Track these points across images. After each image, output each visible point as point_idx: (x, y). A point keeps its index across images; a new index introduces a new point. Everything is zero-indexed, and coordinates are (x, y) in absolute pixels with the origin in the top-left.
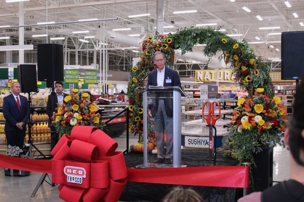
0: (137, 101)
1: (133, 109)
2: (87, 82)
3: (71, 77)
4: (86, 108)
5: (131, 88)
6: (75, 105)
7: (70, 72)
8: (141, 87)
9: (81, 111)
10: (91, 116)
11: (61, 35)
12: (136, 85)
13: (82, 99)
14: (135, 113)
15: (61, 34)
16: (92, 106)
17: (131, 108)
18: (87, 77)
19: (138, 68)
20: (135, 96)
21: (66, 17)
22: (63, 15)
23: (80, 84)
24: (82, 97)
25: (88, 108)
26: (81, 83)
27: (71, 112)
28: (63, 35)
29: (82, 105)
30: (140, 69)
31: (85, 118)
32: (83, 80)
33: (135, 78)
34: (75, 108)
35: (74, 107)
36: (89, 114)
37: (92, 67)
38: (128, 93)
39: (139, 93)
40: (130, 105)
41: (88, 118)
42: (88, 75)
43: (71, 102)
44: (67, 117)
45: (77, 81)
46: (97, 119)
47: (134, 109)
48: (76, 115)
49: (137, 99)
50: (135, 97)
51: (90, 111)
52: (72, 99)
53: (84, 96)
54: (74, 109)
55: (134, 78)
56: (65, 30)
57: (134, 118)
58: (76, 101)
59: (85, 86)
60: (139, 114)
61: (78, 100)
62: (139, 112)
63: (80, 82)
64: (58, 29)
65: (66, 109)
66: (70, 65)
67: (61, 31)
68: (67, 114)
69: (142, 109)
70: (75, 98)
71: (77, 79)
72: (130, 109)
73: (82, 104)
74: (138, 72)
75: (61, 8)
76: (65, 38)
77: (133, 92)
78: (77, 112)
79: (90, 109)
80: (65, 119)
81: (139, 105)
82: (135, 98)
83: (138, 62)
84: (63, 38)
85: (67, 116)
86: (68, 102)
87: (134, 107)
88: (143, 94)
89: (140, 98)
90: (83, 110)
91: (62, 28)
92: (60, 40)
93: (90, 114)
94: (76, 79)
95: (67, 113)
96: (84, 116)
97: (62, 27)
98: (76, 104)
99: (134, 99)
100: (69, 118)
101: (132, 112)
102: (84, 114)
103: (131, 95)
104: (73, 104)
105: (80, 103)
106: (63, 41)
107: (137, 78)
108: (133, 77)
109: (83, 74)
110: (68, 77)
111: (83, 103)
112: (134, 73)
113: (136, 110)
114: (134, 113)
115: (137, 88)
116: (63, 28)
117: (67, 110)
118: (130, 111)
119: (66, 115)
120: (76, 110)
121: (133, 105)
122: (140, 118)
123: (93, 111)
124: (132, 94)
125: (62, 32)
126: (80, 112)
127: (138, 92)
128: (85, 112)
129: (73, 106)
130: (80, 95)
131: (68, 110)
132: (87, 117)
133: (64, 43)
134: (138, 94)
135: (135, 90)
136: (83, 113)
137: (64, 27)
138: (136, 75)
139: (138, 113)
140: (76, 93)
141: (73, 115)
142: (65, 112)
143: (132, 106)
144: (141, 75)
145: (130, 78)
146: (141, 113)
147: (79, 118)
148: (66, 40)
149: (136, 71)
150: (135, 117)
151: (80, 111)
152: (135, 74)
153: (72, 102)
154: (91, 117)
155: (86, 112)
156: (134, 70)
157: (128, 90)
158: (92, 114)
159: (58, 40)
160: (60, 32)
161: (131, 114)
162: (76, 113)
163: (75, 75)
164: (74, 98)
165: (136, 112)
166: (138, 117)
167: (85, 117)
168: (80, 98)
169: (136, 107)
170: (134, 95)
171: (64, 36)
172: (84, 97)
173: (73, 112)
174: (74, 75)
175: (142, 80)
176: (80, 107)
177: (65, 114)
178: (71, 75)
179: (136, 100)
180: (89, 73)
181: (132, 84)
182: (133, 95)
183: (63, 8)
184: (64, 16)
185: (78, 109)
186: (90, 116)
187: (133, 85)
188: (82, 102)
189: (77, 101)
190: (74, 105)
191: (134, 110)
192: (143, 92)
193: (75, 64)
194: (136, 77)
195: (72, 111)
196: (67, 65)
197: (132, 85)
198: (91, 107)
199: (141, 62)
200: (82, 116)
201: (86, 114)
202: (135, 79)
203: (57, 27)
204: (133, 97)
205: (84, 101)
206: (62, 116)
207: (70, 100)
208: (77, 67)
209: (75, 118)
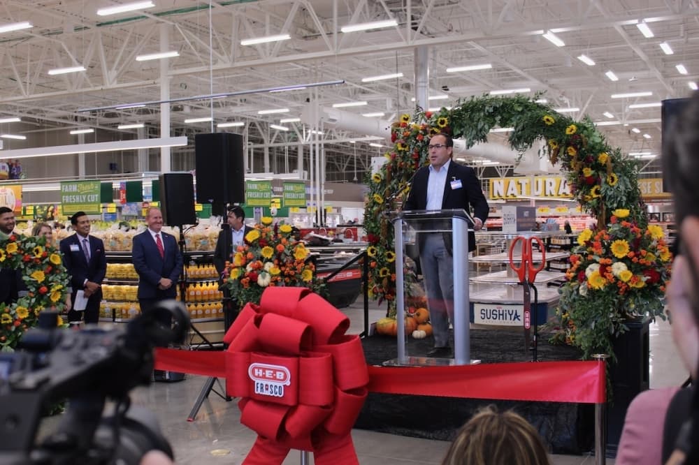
0: (382, 238)
1: (375, 254)
2: (287, 203)
3: (258, 195)
4: (288, 253)
5: (371, 214)
6: (267, 247)
7: (255, 187)
8: (391, 212)
9: (278, 259)
10: (297, 267)
11: (237, 117)
12: (381, 208)
13: (280, 236)
14: (379, 261)
15: (237, 115)
16: (299, 249)
17: (372, 251)
18: (288, 195)
19: (383, 175)
20: (377, 231)
21: (248, 85)
22: (241, 81)
23: (274, 209)
24: (279, 232)
25: (292, 253)
26: (276, 206)
27: (260, 262)
29: (280, 247)
30: (387, 178)
31: (286, 272)
32: (278, 200)
33: (377, 194)
34: (267, 252)
35: (264, 252)
36: (293, 263)
37: (296, 176)
38: (365, 223)
39: (387, 223)
40: (370, 246)
41: (291, 272)
42: (289, 192)
43: (259, 242)
44: (252, 271)
45: (267, 203)
46: (308, 273)
47: (377, 253)
48: (269, 267)
49: (383, 235)
50: (379, 231)
51: (294, 258)
52: (261, 236)
53: (283, 231)
54: (264, 255)
55: (375, 196)
56: (244, 108)
57: (377, 270)
58: (268, 239)
59: (283, 212)
60: (386, 263)
61: (272, 239)
62: (387, 259)
63: (274, 204)
64: (232, 108)
65: (249, 255)
66: (254, 172)
67: (236, 110)
69: (393, 254)
70: (266, 235)
71: (268, 199)
72: (369, 254)
73: (280, 245)
74: (384, 183)
75: (236, 68)
76: (245, 124)
77: (374, 220)
78: (270, 260)
79: (294, 255)
80: (248, 273)
81: (386, 246)
82: (379, 234)
83: (384, 164)
84: (242, 124)
85: (251, 269)
86: (253, 242)
87: (378, 250)
88: (395, 225)
89: (388, 233)
90: (283, 257)
91: (238, 105)
92: (235, 127)
93: (295, 264)
94: (266, 199)
95: (251, 263)
96: (283, 268)
97: (239, 102)
98: (269, 245)
99: (377, 234)
100: (255, 272)
101: (374, 260)
102: (284, 265)
103: (372, 228)
104: (262, 247)
105: (277, 244)
106: (242, 128)
107: (383, 194)
108: (374, 193)
109: (279, 189)
110: (251, 196)
111: (281, 243)
112: (376, 185)
113: (381, 256)
114: (377, 260)
115: (383, 213)
116: (241, 105)
117: (252, 257)
118: (370, 257)
119: (250, 266)
120: (269, 258)
121: (375, 246)
122: (388, 270)
123: (300, 259)
124: (373, 225)
125: (238, 113)
126: (276, 262)
127: (384, 221)
128: (285, 261)
129: (263, 249)
130: (276, 228)
131: (255, 257)
132: (290, 270)
133: (242, 132)
134: (384, 226)
135: (379, 218)
136: (281, 263)
137: (241, 103)
138: (380, 189)
139: (386, 261)
140: (268, 225)
141: (263, 267)
143: (373, 247)
144: (389, 189)
145: (368, 195)
146: (391, 260)
147: (275, 271)
148: (247, 127)
149: (379, 181)
150: (380, 269)
151: (276, 259)
152: (379, 187)
153: (261, 242)
154: (296, 270)
155: (287, 261)
156: (375, 180)
157: (366, 217)
158: (298, 264)
159: (233, 127)
160: (235, 113)
161: (373, 264)
162: (268, 263)
163: (265, 191)
164: (264, 234)
165: (382, 259)
166: (385, 268)
167: (285, 270)
168: (276, 235)
169: (380, 250)
170: (376, 226)
171: (242, 119)
172: (282, 233)
173: (262, 261)
174: (263, 192)
175: (393, 199)
176: (275, 252)
177: (248, 266)
178: (257, 191)
179: (380, 235)
180: (291, 188)
181: (372, 205)
182: (374, 227)
183: (241, 68)
184: (242, 83)
185: (272, 255)
186: (294, 269)
187: (375, 208)
188: (280, 242)
189: (270, 240)
190: (265, 247)
191: (377, 255)
192: (394, 222)
193: (263, 171)
194: (381, 193)
195: (262, 258)
196: (248, 173)
197: (372, 207)
198: (296, 250)
199: (389, 164)
200: (280, 269)
201: (288, 265)
202: (378, 196)
203: (230, 104)
204: (374, 230)
205: (284, 240)
206: (243, 269)
207: (257, 237)
208: (268, 176)
209: (267, 272)
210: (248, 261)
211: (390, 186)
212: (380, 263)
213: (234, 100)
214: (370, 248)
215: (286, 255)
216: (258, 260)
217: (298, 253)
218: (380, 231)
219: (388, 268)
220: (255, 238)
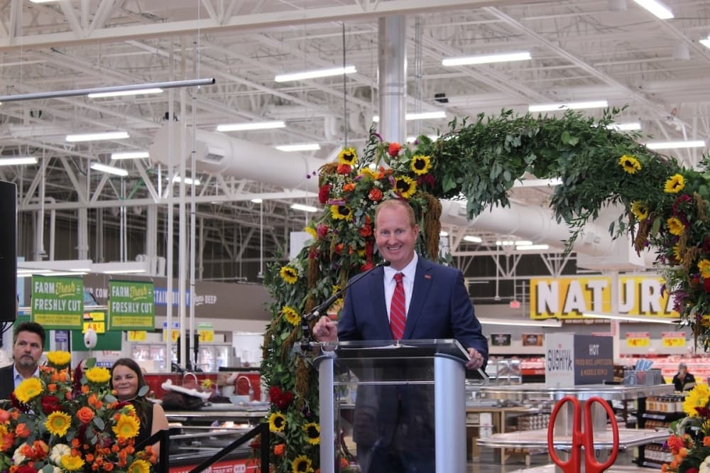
0: (298, 395)
1: (282, 428)
2: (116, 323)
3: (55, 305)
4: (102, 426)
5: (276, 347)
6: (58, 413)
7: (51, 288)
8: (311, 343)
9: (80, 438)
10: (118, 455)
11: (24, 147)
12: (296, 335)
13: (85, 390)
14: (292, 444)
15: (24, 143)
16: (123, 417)
17: (278, 422)
18: (117, 306)
19: (301, 269)
20: (289, 380)
21: (44, 81)
22: (31, 75)
23: (90, 333)
24: (83, 381)
25: (109, 426)
26: (95, 328)
27: (42, 443)
28: (31, 148)
29: (85, 413)
30: (309, 274)
31: (95, 465)
32: (101, 316)
33: (290, 306)
34: (57, 424)
35: (52, 423)
36: (110, 447)
37: (138, 268)
38: (264, 363)
39: (307, 365)
40: (273, 411)
41: (105, 464)
42: (121, 299)
43: (42, 401)
44: (25, 463)
45: (75, 322)
46: (142, 467)
47: (287, 425)
48: (61, 454)
49: (299, 390)
50: (293, 381)
51: (113, 435)
52: (47, 391)
53: (94, 379)
54: (50, 429)
55: (286, 309)
56: (37, 128)
57: (286, 461)
58: (61, 397)
59: (109, 340)
60: (305, 447)
61: (70, 396)
62: (307, 439)
63: (92, 324)
64: (12, 127)
65: (20, 429)
66: (56, 259)
67: (21, 133)
68: (26, 448)
69: (318, 428)
70: (58, 387)
71: (76, 313)
72: (272, 428)
73: (85, 409)
74: (303, 284)
75: (18, 47)
76: (40, 160)
77: (283, 360)
78: (63, 440)
79: (115, 430)
80: (16, 468)
81: (305, 411)
82: (293, 386)
83: (303, 246)
84: (32, 161)
85: (23, 458)
86: (29, 402)
87: (289, 420)
88: (321, 370)
89: (310, 386)
90: (89, 433)
91: (26, 122)
92: (19, 166)
93: (115, 448)
94: (72, 313)
95: (24, 445)
96: (89, 457)
97: (27, 117)
98: (61, 410)
99: (288, 387)
100: (31, 465)
101: (282, 441)
102: (93, 450)
103: (278, 374)
104: (48, 412)
105: (78, 407)
106: (32, 169)
107: (301, 306)
108: (283, 304)
109: (103, 293)
110: (41, 306)
111: (87, 405)
112: (288, 287)
113: (295, 433)
114: (287, 441)
115: (297, 345)
116: (31, 122)
117: (26, 434)
118: (274, 435)
119: (21, 452)
120: (61, 435)
121: (284, 411)
122: (310, 462)
123: (126, 438)
124: (280, 370)
125: (25, 139)
126: (76, 443)
127: (302, 361)
128: (94, 441)
129: (50, 417)
130: (79, 373)
131: (31, 434)
132: (104, 460)
133: (33, 178)
134: (301, 371)
135: (292, 354)
136: (86, 447)
137: (32, 119)
138: (295, 296)
139: (305, 443)
140: (60, 367)
141: (49, 454)
142: (17, 443)
143: (279, 414)
144: (313, 297)
145: (272, 308)
146: (314, 442)
147: (72, 463)
148: (44, 167)
149: (293, 281)
150: (292, 460)
151: (75, 437)
152: (293, 293)
153: (46, 403)
154: (117, 460)
155: (98, 442)
156: (287, 279)
157: (266, 354)
158: (122, 447)
159: (14, 167)
160: (18, 138)
161: (278, 448)
162: (59, 446)
163: (71, 298)
164: (52, 386)
165: (297, 439)
166: (304, 458)
167: (94, 460)
168: (77, 386)
169: (294, 419)
170: (286, 371)
171: (34, 151)
172: (91, 384)
173: (47, 442)
174: (67, 298)
175: (315, 317)
176: (74, 423)
177: (17, 451)
178: (53, 296)
179: (294, 391)
180: (125, 291)
181: (279, 329)
182: (283, 374)
183: (28, 48)
184: (35, 78)
185: (68, 430)
186: (113, 458)
187: (284, 336)
188: (85, 402)
189: (66, 399)
190: (54, 414)
191: (286, 430)
192: (318, 362)
193: (74, 256)
194: (296, 304)
195: (46, 436)
196: (44, 259)
197: (279, 333)
198: (117, 419)
199: (315, 246)
200: (83, 457)
201: (100, 450)
202: (291, 310)
203: (7, 120)
204: (282, 380)
205: (94, 399)
206: (7, 459)
207: (38, 393)
208: (81, 267)
209: (56, 465)
210: (17, 442)
211: (314, 291)
212: (293, 448)
213: (17, 112)
214: (273, 416)
215: (97, 429)
216: (37, 439)
217: (122, 425)
218: (295, 381)
219: (309, 457)
220: (32, 395)
